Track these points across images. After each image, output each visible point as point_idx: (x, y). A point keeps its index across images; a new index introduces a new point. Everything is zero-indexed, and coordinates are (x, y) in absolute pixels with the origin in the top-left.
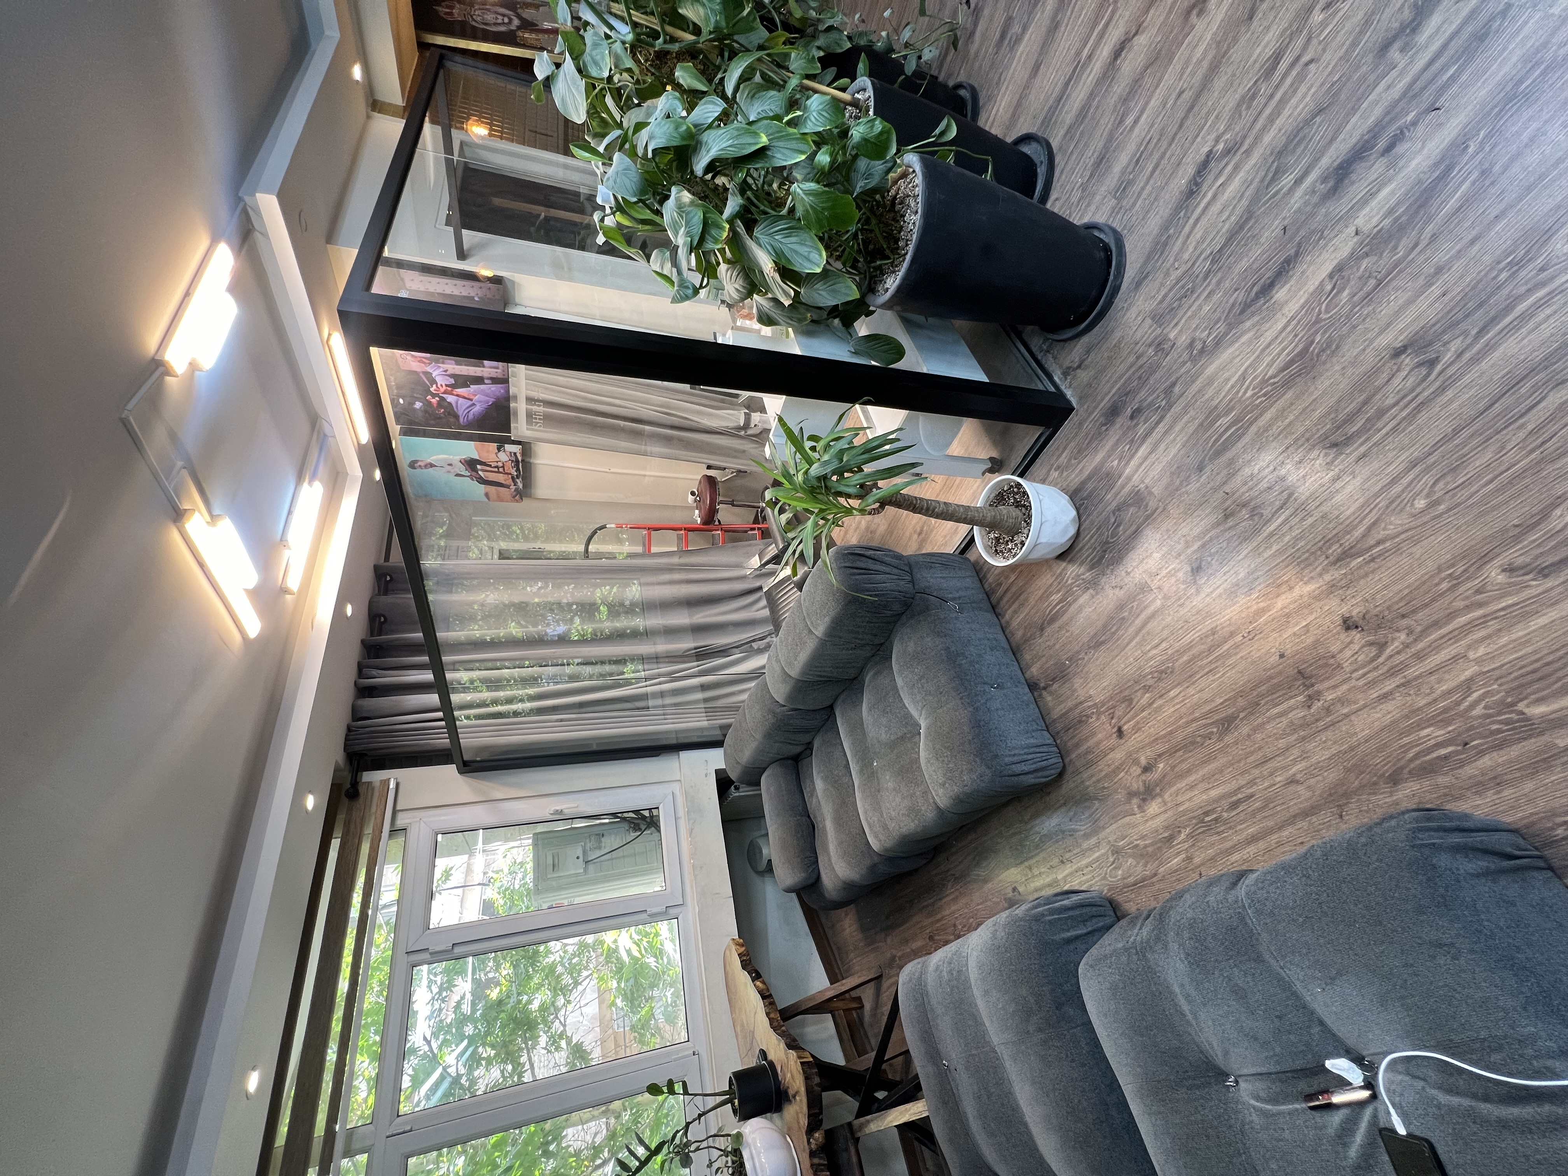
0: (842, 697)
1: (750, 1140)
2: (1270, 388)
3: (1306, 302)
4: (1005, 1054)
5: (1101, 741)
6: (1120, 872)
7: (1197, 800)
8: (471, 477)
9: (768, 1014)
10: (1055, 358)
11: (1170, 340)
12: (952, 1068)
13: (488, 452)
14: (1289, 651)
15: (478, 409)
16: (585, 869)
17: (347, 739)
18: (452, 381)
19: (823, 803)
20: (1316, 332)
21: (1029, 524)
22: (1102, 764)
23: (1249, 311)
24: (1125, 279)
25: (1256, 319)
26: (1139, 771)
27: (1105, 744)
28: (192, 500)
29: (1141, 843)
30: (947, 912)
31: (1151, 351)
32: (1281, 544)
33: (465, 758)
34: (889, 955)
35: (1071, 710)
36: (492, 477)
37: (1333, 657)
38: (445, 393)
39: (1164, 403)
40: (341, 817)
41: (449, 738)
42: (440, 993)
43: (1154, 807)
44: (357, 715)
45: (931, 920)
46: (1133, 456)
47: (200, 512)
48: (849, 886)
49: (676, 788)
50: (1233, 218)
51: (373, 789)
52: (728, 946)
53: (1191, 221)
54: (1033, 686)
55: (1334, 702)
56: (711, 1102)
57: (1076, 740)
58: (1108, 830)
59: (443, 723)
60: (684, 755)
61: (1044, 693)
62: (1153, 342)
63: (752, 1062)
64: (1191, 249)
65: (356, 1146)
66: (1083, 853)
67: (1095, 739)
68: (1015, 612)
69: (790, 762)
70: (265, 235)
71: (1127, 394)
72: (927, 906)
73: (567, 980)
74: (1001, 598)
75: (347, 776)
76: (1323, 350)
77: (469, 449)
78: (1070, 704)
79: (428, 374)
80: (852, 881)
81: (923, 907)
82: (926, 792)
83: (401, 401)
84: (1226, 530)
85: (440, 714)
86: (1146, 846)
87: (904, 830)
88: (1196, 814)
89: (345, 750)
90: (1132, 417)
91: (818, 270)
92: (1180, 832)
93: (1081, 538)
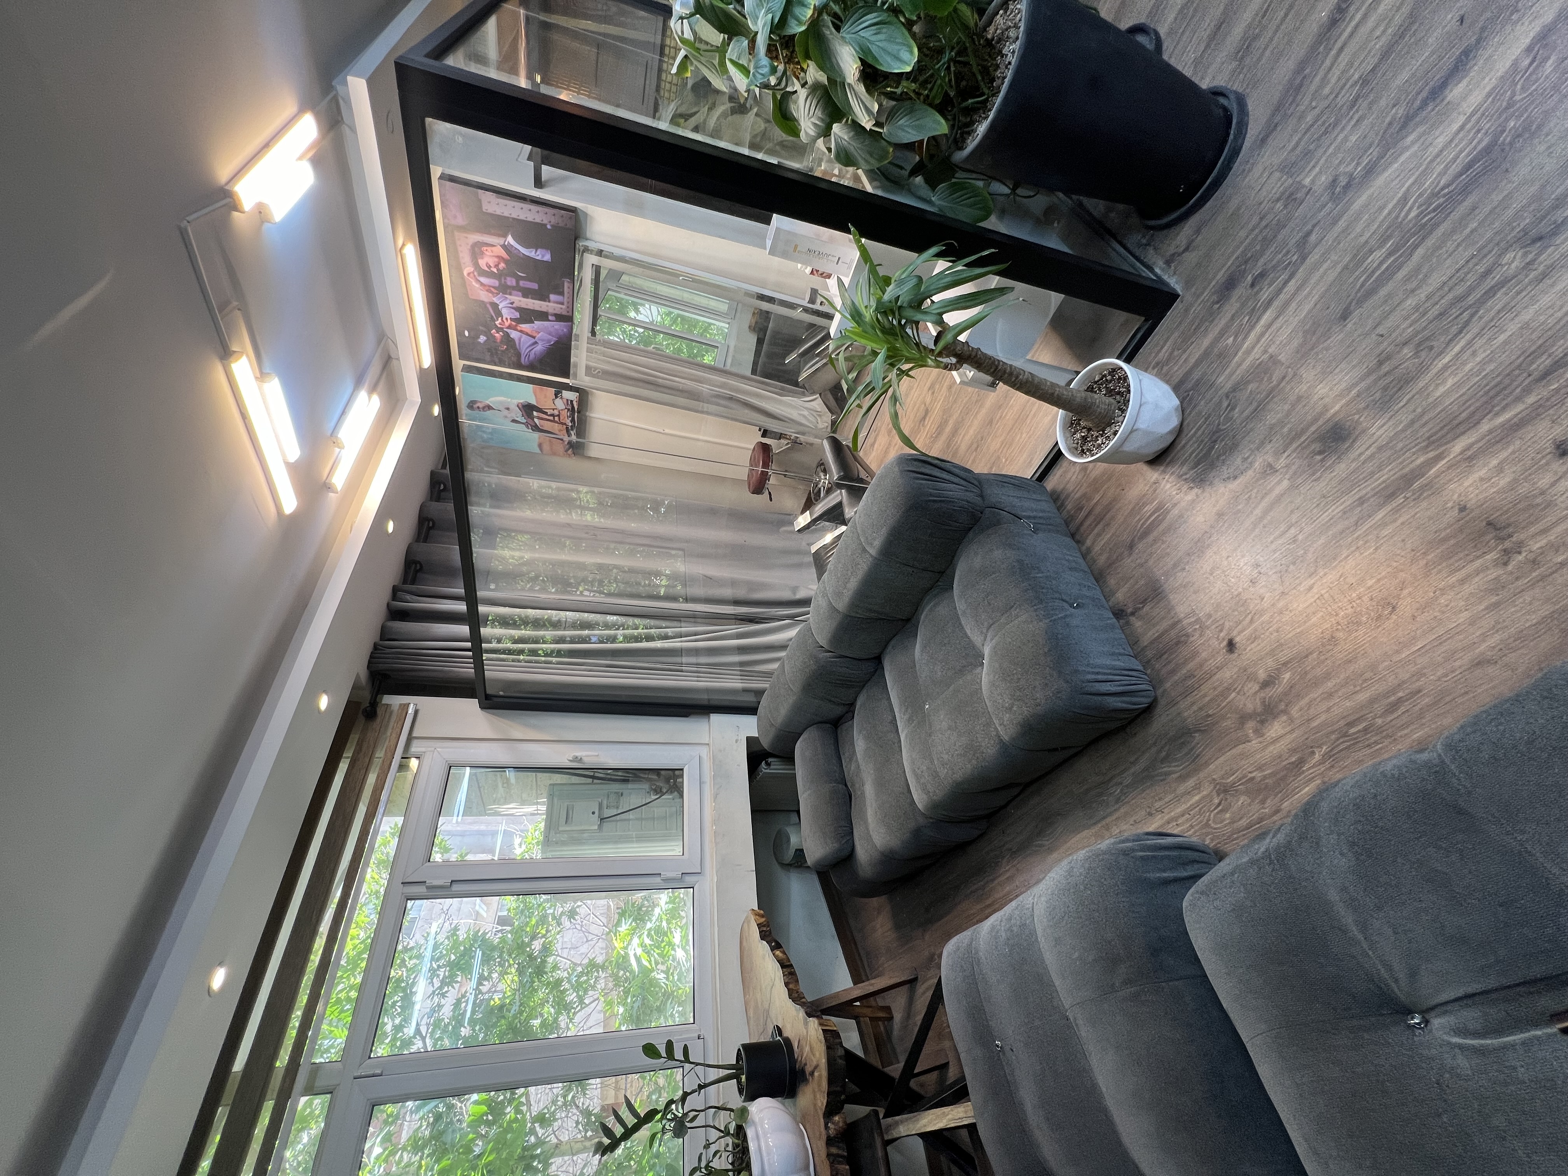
0: (892, 643)
1: (757, 1119)
2: (1442, 200)
3: (1494, 88)
4: (1080, 1019)
5: (1206, 660)
6: (1228, 815)
7: (1336, 711)
8: (526, 424)
9: (786, 984)
10: (1155, 249)
11: (1304, 186)
12: (1007, 1048)
13: (545, 397)
14: (1473, 501)
15: (539, 348)
16: (600, 826)
17: (372, 657)
18: (517, 315)
19: (863, 767)
20: (1507, 120)
21: (1123, 411)
22: (1205, 689)
23: (1412, 124)
24: (1247, 139)
25: (1421, 129)
26: (1256, 687)
27: (1212, 663)
28: (242, 342)
29: (1258, 775)
30: (1001, 894)
31: (1279, 206)
32: (1460, 375)
33: (489, 692)
34: (927, 953)
35: (1166, 631)
36: (547, 426)
37: (1543, 493)
38: (509, 327)
39: (1295, 257)
40: (354, 738)
41: (475, 668)
42: (441, 988)
43: (1276, 729)
44: (385, 634)
45: (979, 907)
46: (1253, 327)
47: (248, 356)
48: (888, 858)
49: (704, 752)
50: (1390, 31)
51: (391, 713)
52: (747, 917)
53: (1333, 52)
54: (1119, 613)
55: (1543, 551)
56: (714, 1074)
57: (1170, 667)
58: (1212, 767)
59: (471, 653)
60: (714, 717)
61: (1132, 619)
62: (1283, 193)
63: (766, 1038)
64: (1333, 81)
65: (320, 1083)
66: (1178, 799)
67: (1197, 660)
68: (1099, 535)
69: (829, 725)
70: (353, 130)
71: (1246, 262)
72: (977, 890)
73: (571, 997)
74: (1081, 524)
75: (366, 695)
76: (1519, 136)
77: (527, 393)
78: (1165, 625)
79: (495, 306)
80: (891, 851)
81: (972, 892)
82: (989, 724)
83: (467, 333)
84: (1380, 378)
85: (469, 644)
86: (1265, 777)
87: (959, 776)
88: (1336, 727)
89: (368, 667)
90: (1253, 285)
91: (908, 69)
92: (1313, 753)
93: (1183, 435)
